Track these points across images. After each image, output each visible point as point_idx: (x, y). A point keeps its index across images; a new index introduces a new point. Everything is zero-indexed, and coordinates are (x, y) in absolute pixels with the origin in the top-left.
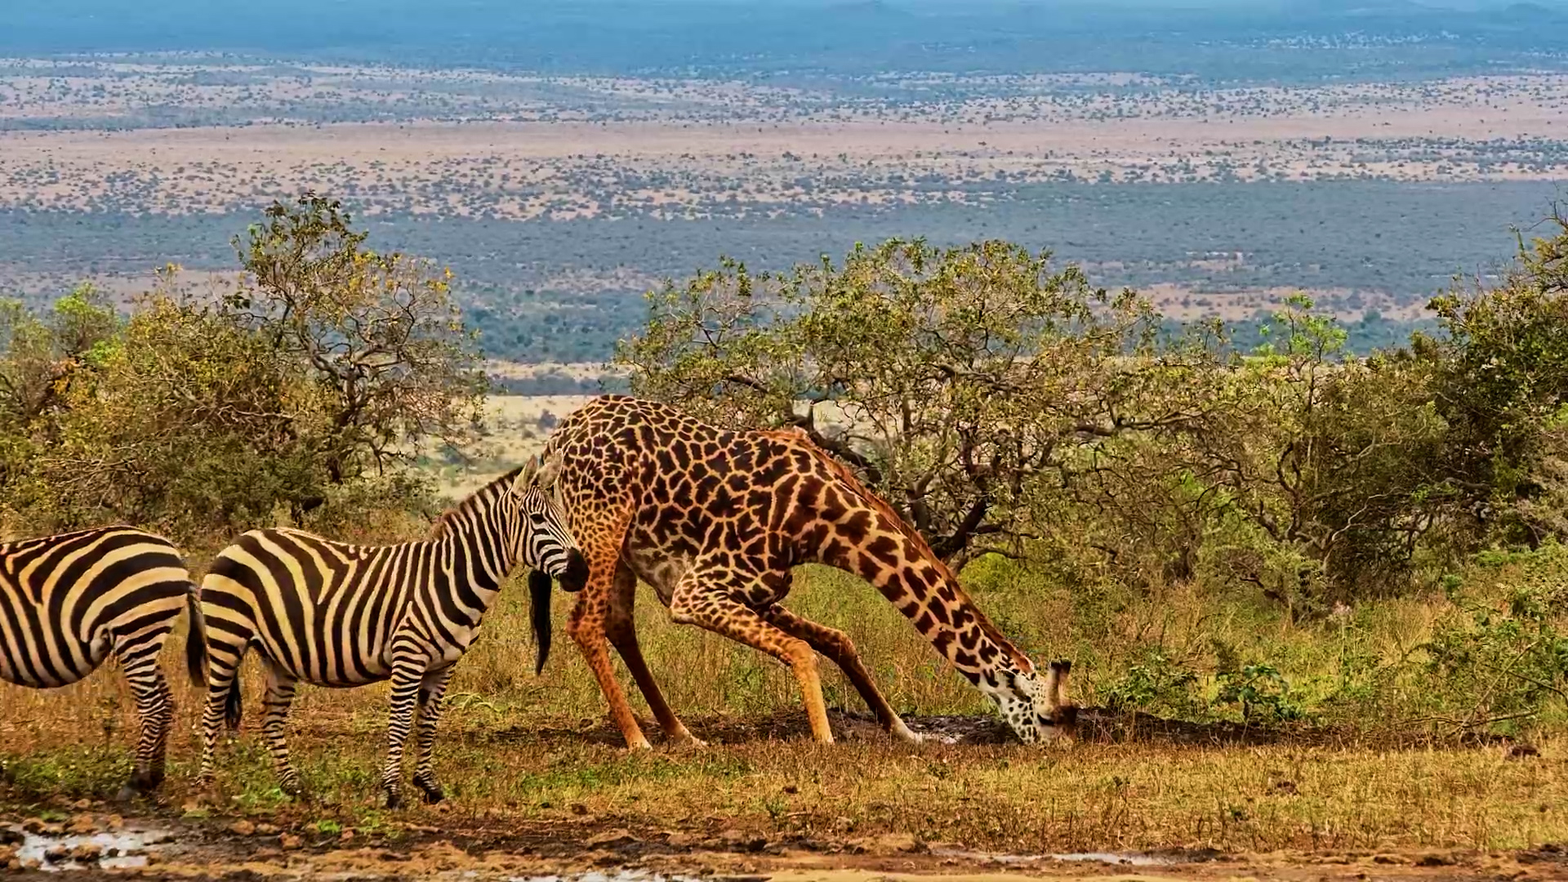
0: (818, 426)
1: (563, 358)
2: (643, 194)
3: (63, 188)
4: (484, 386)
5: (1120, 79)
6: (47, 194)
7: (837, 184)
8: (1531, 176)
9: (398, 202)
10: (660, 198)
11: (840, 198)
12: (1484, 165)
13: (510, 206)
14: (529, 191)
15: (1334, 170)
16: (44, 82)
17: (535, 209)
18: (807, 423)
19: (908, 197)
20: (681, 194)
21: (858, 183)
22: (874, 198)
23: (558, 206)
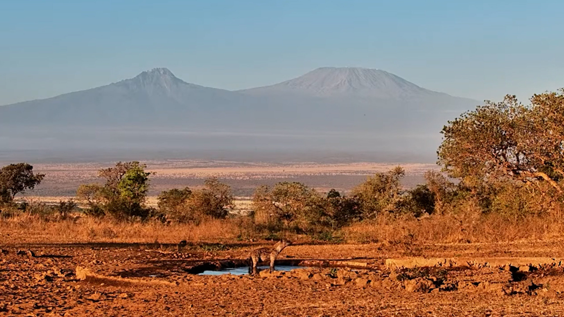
0: (276, 205)
1: (245, 196)
2: (254, 176)
3: (184, 175)
4: (235, 199)
5: (312, 163)
6: (182, 176)
7: (278, 175)
8: (362, 175)
9: (225, 177)
10: (256, 177)
11: (278, 177)
12: (356, 173)
13: (238, 178)
14: (241, 176)
15: (338, 174)
16: (182, 163)
17: (241, 178)
18: (274, 204)
19: (286, 177)
20: (259, 176)
21: (280, 175)
22: (283, 177)
23: (244, 178)
